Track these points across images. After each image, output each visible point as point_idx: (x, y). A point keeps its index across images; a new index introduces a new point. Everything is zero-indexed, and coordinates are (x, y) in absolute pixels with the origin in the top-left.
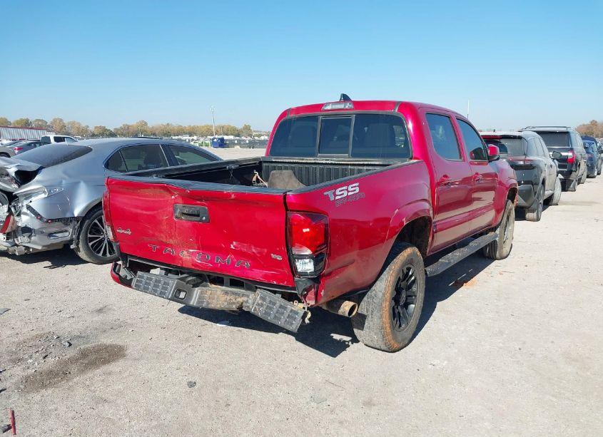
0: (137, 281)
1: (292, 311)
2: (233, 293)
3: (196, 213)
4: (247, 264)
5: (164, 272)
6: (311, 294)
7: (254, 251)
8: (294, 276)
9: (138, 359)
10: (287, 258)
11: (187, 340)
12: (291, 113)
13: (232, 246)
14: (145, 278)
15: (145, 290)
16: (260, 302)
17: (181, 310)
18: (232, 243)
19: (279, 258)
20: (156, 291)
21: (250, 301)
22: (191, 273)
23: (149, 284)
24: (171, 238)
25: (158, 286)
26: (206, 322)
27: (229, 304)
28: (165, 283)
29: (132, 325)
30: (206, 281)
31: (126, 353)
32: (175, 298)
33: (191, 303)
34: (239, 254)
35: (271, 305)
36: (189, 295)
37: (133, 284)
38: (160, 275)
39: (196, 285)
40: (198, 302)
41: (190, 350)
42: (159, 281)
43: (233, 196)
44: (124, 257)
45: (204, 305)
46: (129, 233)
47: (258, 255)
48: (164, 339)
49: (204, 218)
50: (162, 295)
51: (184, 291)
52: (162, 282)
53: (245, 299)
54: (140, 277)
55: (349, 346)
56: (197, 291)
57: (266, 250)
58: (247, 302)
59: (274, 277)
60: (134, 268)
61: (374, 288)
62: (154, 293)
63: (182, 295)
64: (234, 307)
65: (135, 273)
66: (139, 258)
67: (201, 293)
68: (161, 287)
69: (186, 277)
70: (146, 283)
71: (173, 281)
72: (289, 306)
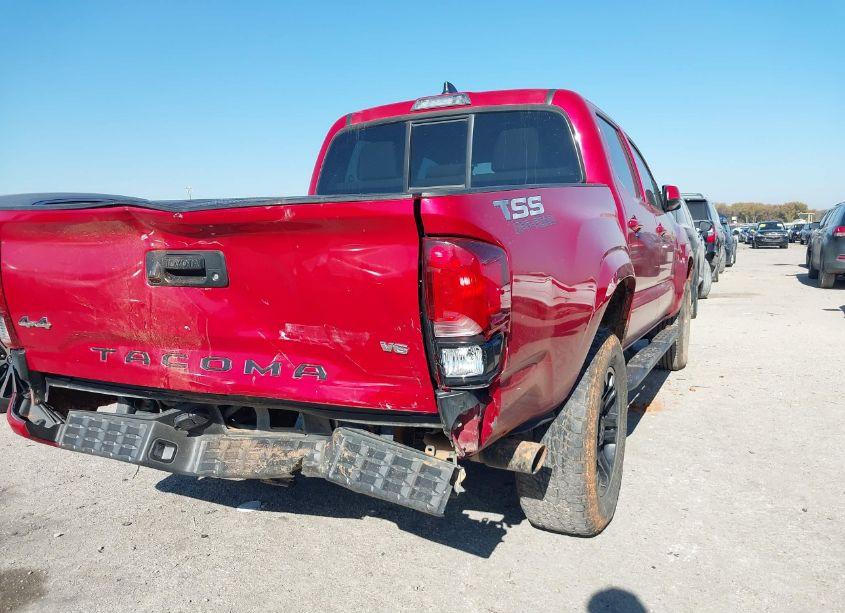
0: (69, 430)
1: (424, 468)
2: (278, 442)
3: (198, 266)
4: (321, 372)
5: (125, 407)
6: (471, 428)
7: (337, 339)
8: (436, 387)
9: (73, 599)
10: (420, 348)
11: (180, 547)
12: (354, 120)
13: (283, 334)
14: (86, 423)
15: (86, 448)
16: (346, 454)
17: (163, 486)
18: (283, 328)
19: (401, 349)
20: (109, 448)
21: (317, 456)
22: (185, 407)
23: (95, 435)
24: (141, 326)
25: (114, 438)
26: (215, 506)
27: (271, 465)
28: (129, 431)
29: (59, 523)
30: (218, 422)
31: (45, 585)
32: (153, 461)
33: (188, 469)
34: (299, 351)
35: (373, 460)
36: (182, 453)
37: (59, 437)
38: (119, 415)
39: (195, 432)
40: (203, 466)
41: (188, 567)
42: (117, 428)
43: (288, 214)
44: (38, 379)
45: (216, 472)
46: (48, 325)
47: (349, 349)
48: (130, 548)
49: (216, 277)
50: (123, 455)
51: (172, 445)
52: (124, 429)
53: (306, 452)
54: (73, 420)
55: (505, 532)
56: (199, 444)
57: (367, 335)
58: (311, 458)
59: (384, 395)
60: (60, 403)
61: (563, 413)
62: (105, 452)
63: (168, 453)
64: (285, 471)
65: (64, 415)
66: (72, 380)
67: (209, 446)
68: (120, 439)
69: (175, 415)
70: (88, 433)
71: (147, 425)
72: (415, 459)
